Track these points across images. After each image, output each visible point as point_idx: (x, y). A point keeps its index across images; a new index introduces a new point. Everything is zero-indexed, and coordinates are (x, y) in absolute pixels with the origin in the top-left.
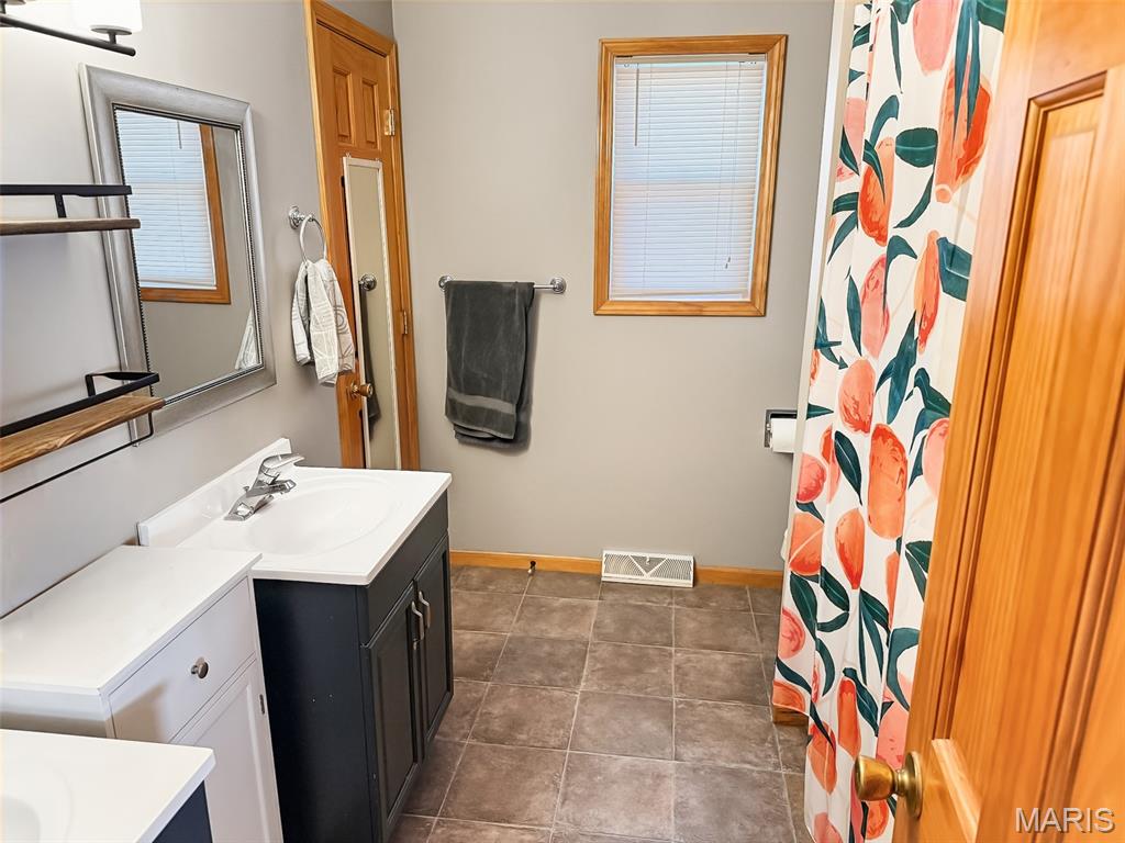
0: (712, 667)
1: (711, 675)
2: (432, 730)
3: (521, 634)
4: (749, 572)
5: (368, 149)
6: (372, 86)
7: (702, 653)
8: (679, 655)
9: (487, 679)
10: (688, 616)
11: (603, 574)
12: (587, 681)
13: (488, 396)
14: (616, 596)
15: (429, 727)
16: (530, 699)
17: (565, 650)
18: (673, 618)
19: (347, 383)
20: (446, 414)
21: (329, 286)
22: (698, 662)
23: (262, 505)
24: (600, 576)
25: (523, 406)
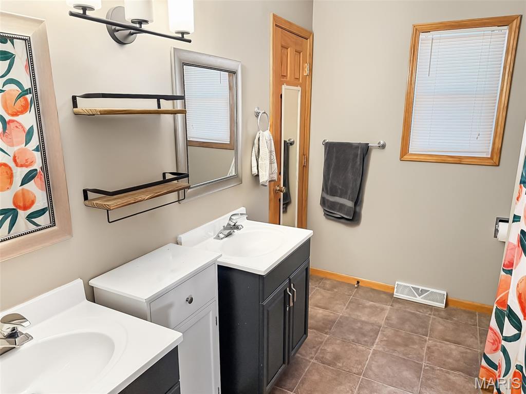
0: (449, 352)
1: (448, 355)
2: (294, 350)
3: (347, 316)
4: (479, 304)
5: (295, 82)
6: (300, 53)
7: (444, 343)
8: (430, 341)
9: (326, 333)
10: (439, 322)
11: (395, 293)
12: (377, 344)
13: (341, 197)
14: (400, 306)
15: (293, 349)
16: (347, 347)
17: (368, 328)
18: (430, 322)
19: (274, 186)
20: (321, 204)
21: (269, 142)
22: (441, 347)
23: (229, 235)
24: (393, 294)
25: (359, 203)
